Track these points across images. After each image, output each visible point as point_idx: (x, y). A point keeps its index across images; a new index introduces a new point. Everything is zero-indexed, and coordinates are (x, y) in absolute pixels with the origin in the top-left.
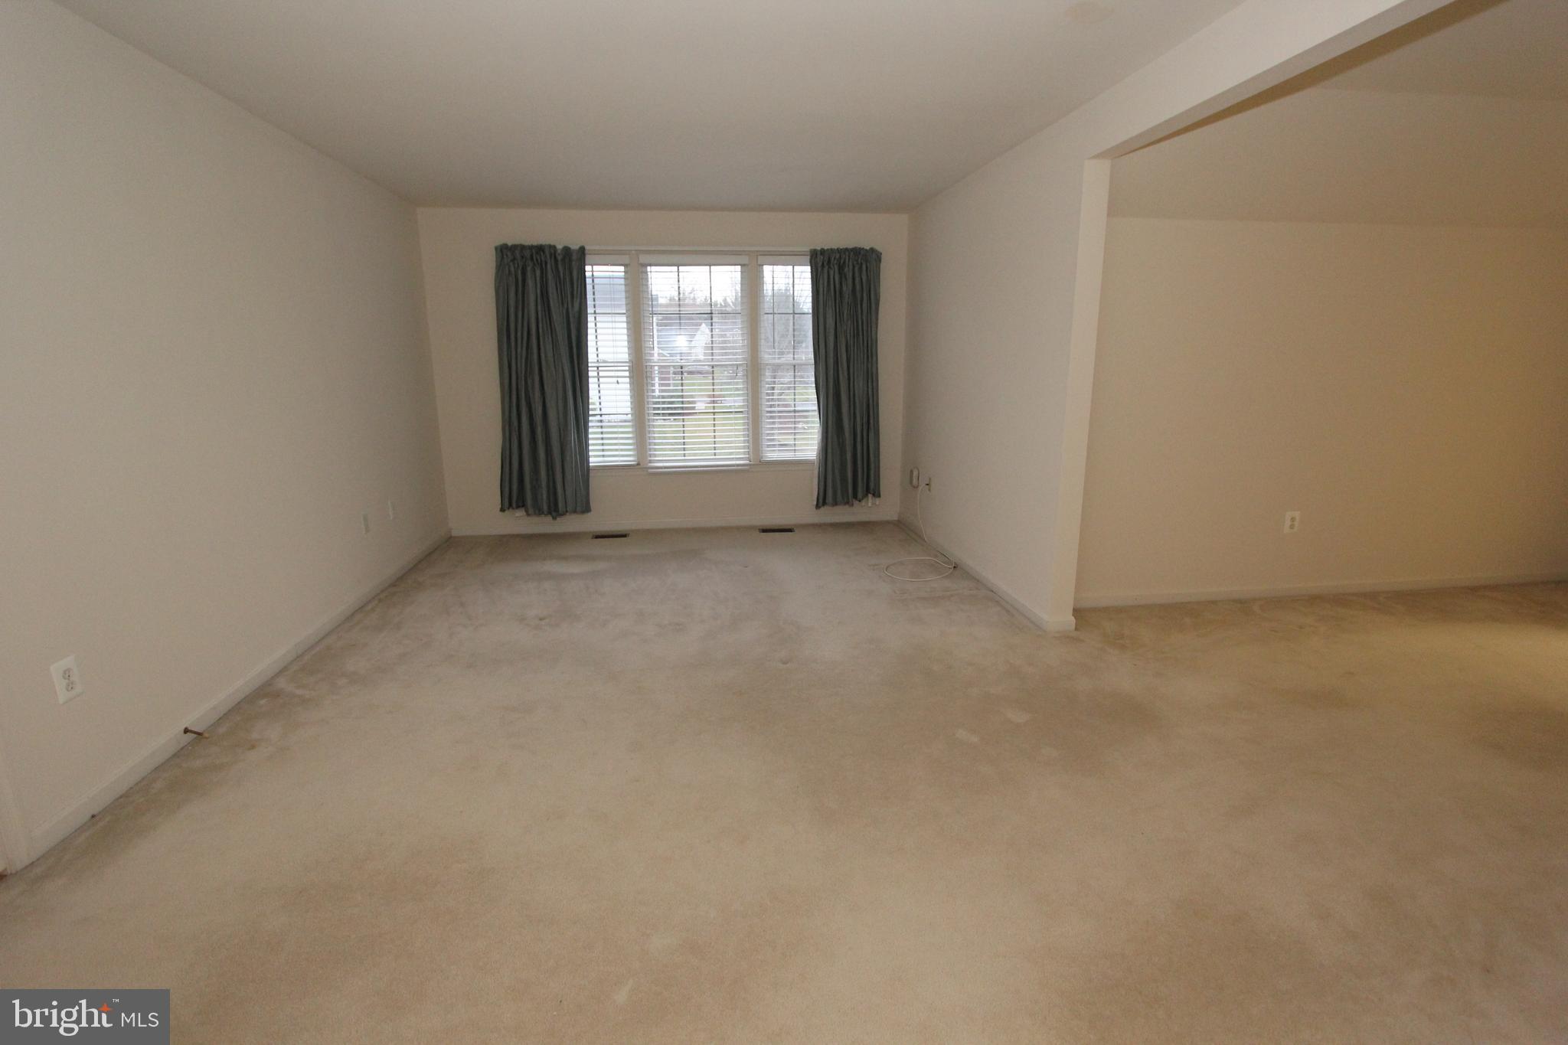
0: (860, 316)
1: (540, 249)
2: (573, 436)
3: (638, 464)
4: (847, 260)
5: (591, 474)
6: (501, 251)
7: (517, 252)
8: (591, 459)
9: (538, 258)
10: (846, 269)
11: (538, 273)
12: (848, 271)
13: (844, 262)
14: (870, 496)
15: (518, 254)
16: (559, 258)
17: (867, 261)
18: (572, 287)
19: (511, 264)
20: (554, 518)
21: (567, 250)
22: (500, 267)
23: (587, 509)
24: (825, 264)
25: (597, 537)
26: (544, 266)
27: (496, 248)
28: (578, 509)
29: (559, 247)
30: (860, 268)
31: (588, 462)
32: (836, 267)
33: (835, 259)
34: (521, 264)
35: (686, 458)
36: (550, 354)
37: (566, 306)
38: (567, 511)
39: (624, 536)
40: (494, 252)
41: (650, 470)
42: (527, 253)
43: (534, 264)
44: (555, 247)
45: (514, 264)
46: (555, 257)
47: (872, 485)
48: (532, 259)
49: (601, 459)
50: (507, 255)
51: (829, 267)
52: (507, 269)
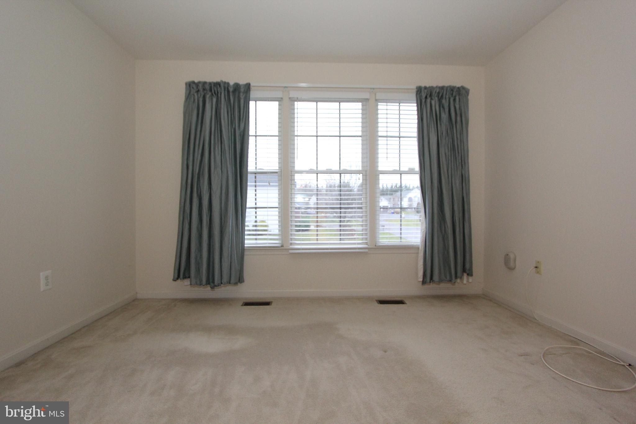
0: (455, 135)
1: (218, 84)
2: (231, 221)
3: (282, 246)
4: (445, 93)
5: (246, 253)
6: (190, 85)
7: (200, 85)
8: (246, 242)
9: (216, 89)
10: (444, 101)
11: (214, 100)
12: (445, 102)
13: (442, 96)
14: (465, 275)
15: (201, 87)
16: (231, 90)
17: (459, 94)
18: (240, 112)
19: (196, 94)
20: (212, 288)
21: (237, 87)
22: (188, 97)
23: (240, 280)
24: (428, 96)
25: (247, 304)
26: (219, 95)
27: (186, 84)
28: (233, 281)
29: (232, 83)
30: (454, 100)
31: (243, 243)
32: (436, 98)
33: (436, 92)
34: (203, 94)
35: (319, 242)
36: (218, 158)
37: (234, 126)
38: (222, 283)
39: (268, 304)
40: (184, 86)
41: (291, 251)
42: (207, 87)
43: (212, 94)
44: (228, 83)
45: (198, 94)
46: (228, 89)
47: (467, 266)
48: (211, 90)
49: (254, 242)
50: (193, 88)
51: (431, 99)
52: (193, 98)
